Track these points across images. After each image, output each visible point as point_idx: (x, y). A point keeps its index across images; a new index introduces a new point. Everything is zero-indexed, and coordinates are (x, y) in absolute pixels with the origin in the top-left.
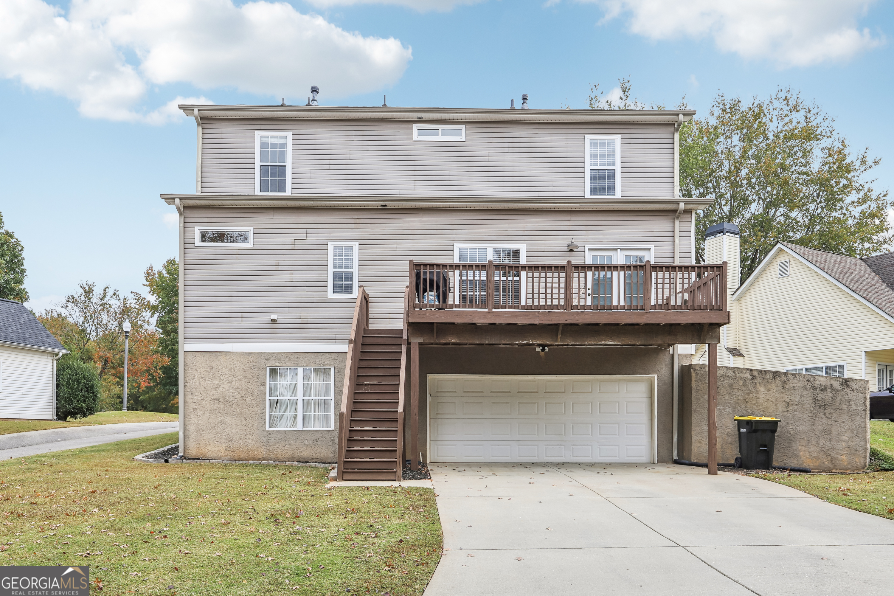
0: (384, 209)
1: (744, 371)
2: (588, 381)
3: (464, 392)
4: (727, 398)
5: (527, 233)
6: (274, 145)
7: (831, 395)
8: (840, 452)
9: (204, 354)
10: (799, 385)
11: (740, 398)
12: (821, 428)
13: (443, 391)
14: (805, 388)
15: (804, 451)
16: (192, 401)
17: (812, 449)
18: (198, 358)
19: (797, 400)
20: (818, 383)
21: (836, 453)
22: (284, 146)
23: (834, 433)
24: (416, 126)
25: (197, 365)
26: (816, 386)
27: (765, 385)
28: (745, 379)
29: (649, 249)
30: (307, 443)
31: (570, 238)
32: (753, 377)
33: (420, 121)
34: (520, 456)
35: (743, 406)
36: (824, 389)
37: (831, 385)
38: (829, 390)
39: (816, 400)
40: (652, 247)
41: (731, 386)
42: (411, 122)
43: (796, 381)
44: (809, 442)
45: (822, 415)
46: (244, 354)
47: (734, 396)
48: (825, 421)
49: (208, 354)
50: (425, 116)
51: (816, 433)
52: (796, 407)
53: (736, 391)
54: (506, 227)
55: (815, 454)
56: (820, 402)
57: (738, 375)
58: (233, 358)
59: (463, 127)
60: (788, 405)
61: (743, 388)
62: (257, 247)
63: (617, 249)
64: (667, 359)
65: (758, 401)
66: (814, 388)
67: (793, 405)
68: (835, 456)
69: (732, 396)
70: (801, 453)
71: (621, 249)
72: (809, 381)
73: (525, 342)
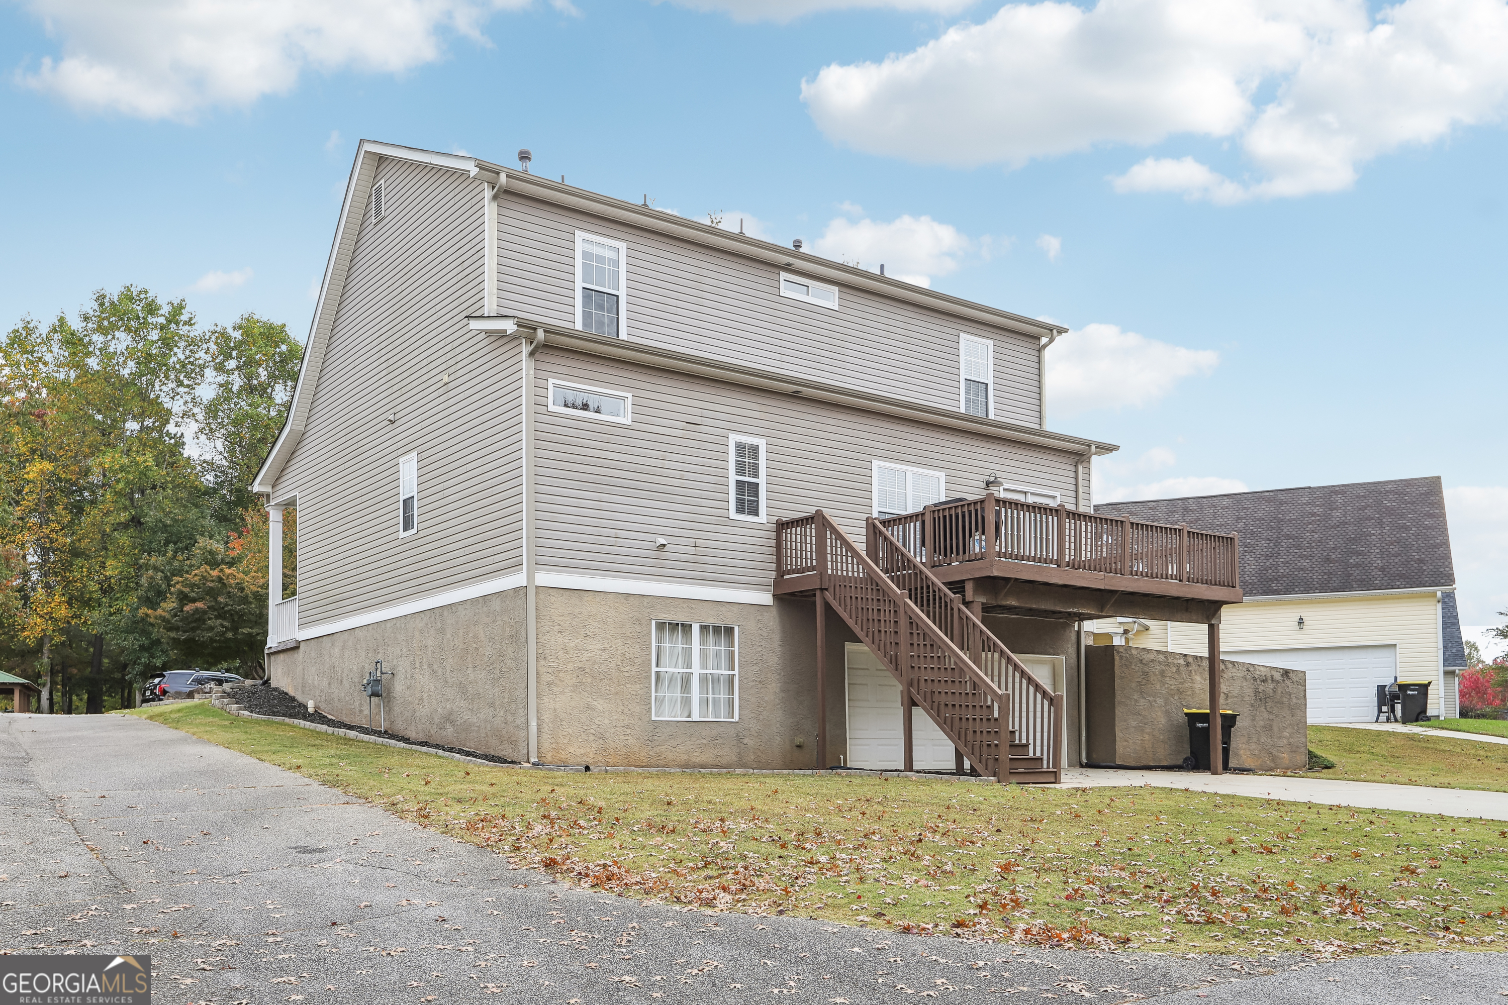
1: (1178, 657)
3: (877, 670)
4: (1158, 687)
6: (601, 259)
7: (1272, 687)
8: (1281, 749)
9: (562, 591)
10: (1238, 675)
11: (1173, 687)
12: (1262, 723)
13: (855, 667)
14: (1245, 678)
15: (1245, 749)
16: (545, 670)
17: (1254, 747)
18: (553, 599)
19: (1237, 692)
20: (1258, 673)
21: (1278, 751)
22: (616, 263)
23: (1275, 729)
24: (784, 275)
25: (553, 611)
26: (1256, 676)
27: (1201, 673)
28: (1179, 666)
29: (1055, 497)
30: (705, 742)
32: (1188, 664)
33: (788, 268)
35: (1176, 698)
36: (1264, 681)
37: (1272, 676)
38: (1270, 682)
39: (1256, 692)
40: (1058, 495)
41: (1162, 673)
42: (773, 266)
43: (1234, 670)
44: (1250, 738)
45: (1263, 709)
46: (620, 596)
47: (1166, 686)
48: (1266, 715)
49: (568, 593)
51: (1257, 729)
52: (1235, 699)
53: (1168, 679)
54: (925, 446)
55: (1257, 752)
56: (1261, 695)
57: (1170, 661)
58: (603, 603)
59: (836, 289)
60: (1227, 697)
61: (1176, 676)
62: (637, 426)
65: (1193, 693)
66: (1255, 679)
67: (1232, 697)
68: (1276, 754)
69: (1164, 685)
70: (1242, 752)
72: (1249, 671)
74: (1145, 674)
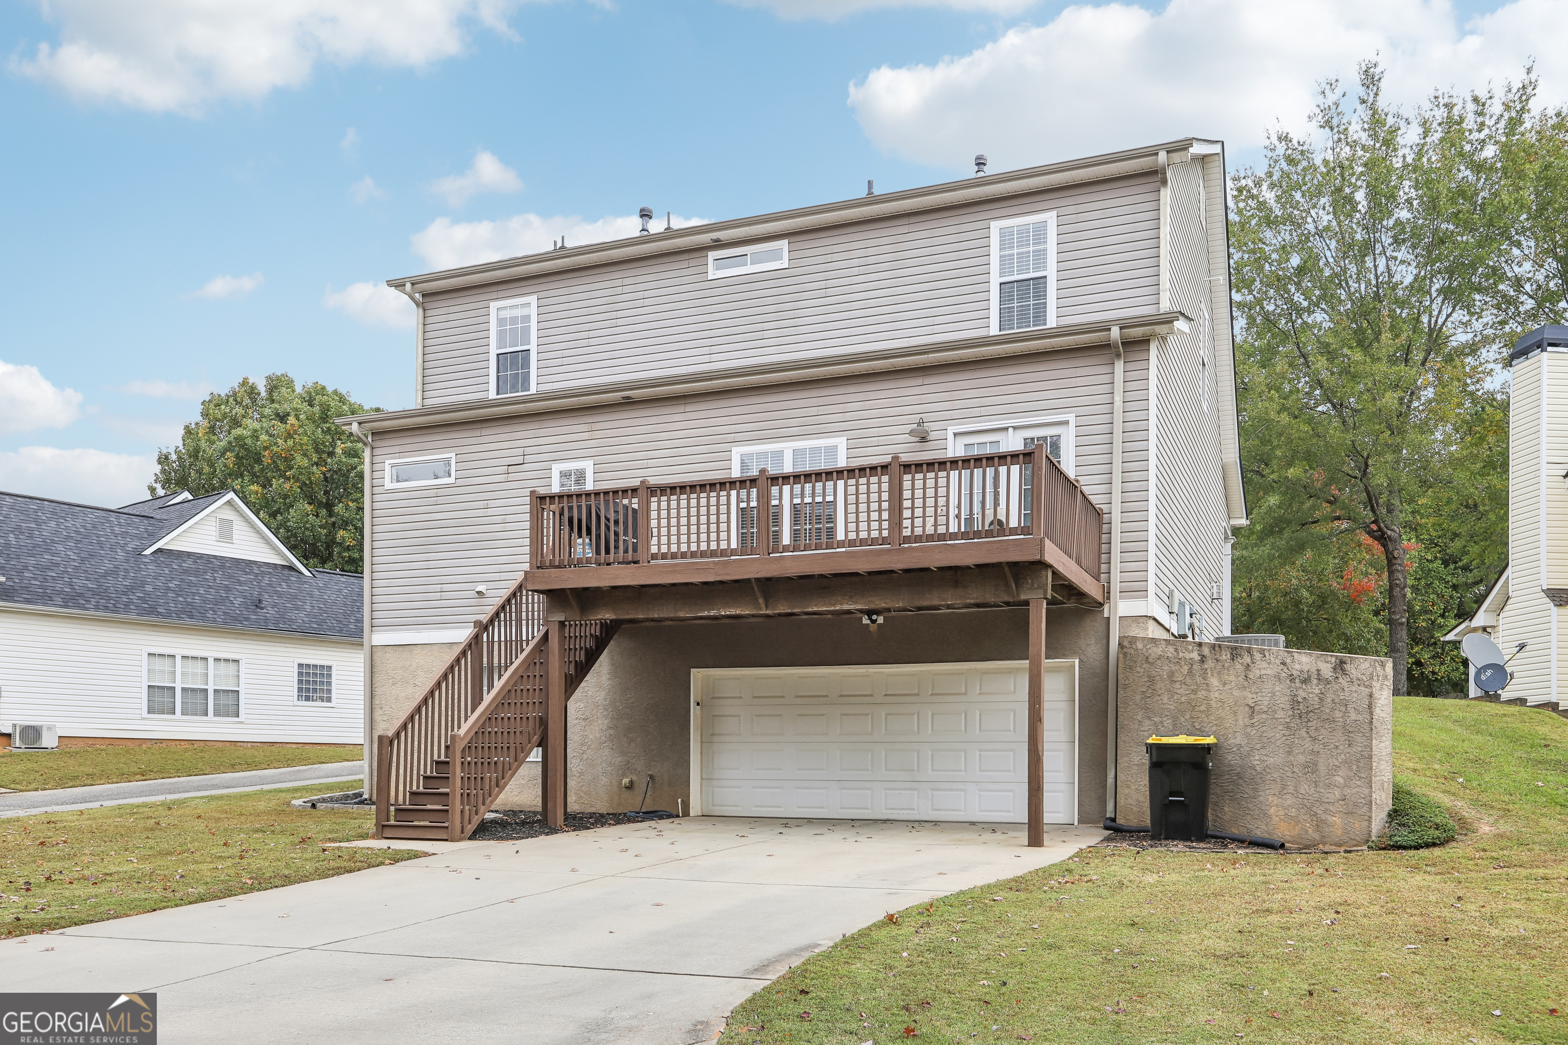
0: (629, 403)
1: (1190, 647)
2: (960, 673)
3: (754, 697)
4: (1165, 700)
5: (848, 416)
6: (514, 320)
7: (1317, 691)
8: (1331, 808)
9: (396, 648)
10: (1269, 672)
11: (1183, 699)
12: (1301, 759)
13: (724, 696)
14: (1278, 677)
15: (1277, 805)
16: (381, 718)
17: (1289, 802)
18: (388, 655)
19: (1266, 703)
20: (1297, 667)
21: (1325, 811)
22: (527, 318)
23: (1322, 768)
24: (712, 255)
25: (388, 666)
26: (1294, 672)
27: (1219, 673)
28: (1191, 663)
29: (1066, 423)
30: (523, 782)
31: (916, 418)
32: (1203, 659)
33: (718, 245)
34: (842, 808)
35: (1188, 717)
36: (1306, 681)
37: (1318, 670)
38: (1315, 682)
39: (1295, 703)
40: (1071, 417)
41: (1171, 674)
42: (703, 249)
43: (1264, 665)
44: (1284, 786)
45: (1303, 733)
46: (444, 646)
47: (1175, 697)
48: (1308, 744)
49: (401, 648)
50: (723, 235)
51: (1296, 770)
52: (1264, 716)
53: (1177, 685)
54: (814, 411)
55: (1293, 812)
56: (1301, 707)
57: (1181, 655)
58: (430, 654)
59: (784, 244)
60: (1253, 713)
61: (1188, 680)
62: (459, 482)
63: (1006, 429)
64: (1100, 627)
65: (1209, 707)
66: (1292, 678)
67: (1259, 713)
68: (1323, 816)
69: (1173, 697)
70: (1272, 811)
71: (1015, 428)
72: (1284, 663)
73: (712, 613)
74: (1151, 680)
